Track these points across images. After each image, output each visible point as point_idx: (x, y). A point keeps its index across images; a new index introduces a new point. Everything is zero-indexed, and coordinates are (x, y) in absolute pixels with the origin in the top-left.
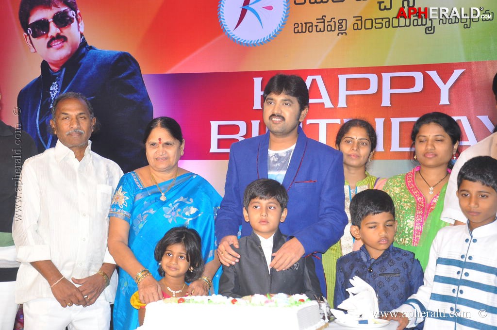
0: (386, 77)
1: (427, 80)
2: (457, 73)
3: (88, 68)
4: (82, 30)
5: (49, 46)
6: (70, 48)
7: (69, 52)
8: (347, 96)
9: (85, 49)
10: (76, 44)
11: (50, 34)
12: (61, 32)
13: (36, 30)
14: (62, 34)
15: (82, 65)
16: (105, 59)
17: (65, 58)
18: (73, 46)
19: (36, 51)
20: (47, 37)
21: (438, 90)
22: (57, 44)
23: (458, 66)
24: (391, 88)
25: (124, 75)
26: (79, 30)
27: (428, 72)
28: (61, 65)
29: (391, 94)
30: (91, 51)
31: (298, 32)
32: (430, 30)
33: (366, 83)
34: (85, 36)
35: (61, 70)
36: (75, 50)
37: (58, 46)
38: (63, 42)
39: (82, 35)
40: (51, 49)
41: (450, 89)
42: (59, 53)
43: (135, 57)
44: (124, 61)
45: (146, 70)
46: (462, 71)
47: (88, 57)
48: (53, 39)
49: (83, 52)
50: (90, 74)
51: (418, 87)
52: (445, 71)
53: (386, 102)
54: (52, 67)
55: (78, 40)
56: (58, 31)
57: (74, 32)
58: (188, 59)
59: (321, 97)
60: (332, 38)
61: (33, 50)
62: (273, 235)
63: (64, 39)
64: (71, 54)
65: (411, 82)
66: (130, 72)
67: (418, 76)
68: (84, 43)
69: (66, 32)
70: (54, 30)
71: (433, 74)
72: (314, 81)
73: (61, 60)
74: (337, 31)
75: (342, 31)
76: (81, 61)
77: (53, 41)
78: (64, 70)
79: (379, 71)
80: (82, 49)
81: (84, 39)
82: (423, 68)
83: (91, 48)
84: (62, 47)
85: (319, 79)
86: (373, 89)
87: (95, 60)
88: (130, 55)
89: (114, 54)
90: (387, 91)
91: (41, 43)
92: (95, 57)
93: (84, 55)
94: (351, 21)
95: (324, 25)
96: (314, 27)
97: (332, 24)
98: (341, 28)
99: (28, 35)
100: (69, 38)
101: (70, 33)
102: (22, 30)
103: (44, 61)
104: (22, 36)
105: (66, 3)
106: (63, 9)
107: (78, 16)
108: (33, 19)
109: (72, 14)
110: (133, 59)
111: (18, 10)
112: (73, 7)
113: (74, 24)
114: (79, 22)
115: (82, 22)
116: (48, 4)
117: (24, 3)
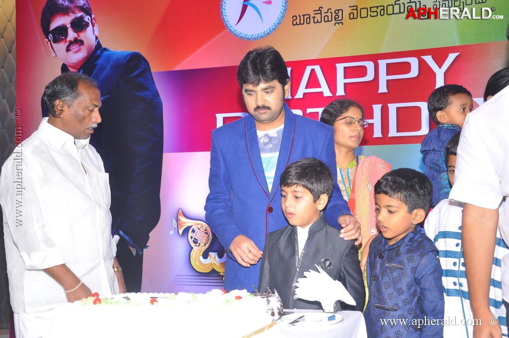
0: (383, 64)
1: (423, 65)
2: (452, 57)
3: (102, 69)
4: (97, 33)
5: (68, 50)
6: (87, 51)
7: (86, 55)
8: (345, 84)
9: (99, 51)
10: (92, 46)
11: (68, 39)
12: (78, 36)
13: (56, 36)
14: (79, 38)
15: (98, 66)
16: (118, 59)
17: (82, 60)
18: (89, 49)
19: (56, 56)
20: (66, 42)
21: (433, 74)
22: (75, 48)
23: (452, 49)
24: (387, 75)
25: (135, 73)
26: (94, 34)
27: (423, 57)
28: (79, 67)
29: (388, 81)
30: (105, 53)
31: (297, 24)
33: (362, 71)
34: (100, 39)
35: (79, 72)
36: (91, 52)
37: (76, 49)
38: (80, 46)
39: (97, 38)
40: (70, 52)
41: (446, 73)
42: (77, 56)
43: (146, 58)
44: (136, 61)
45: (155, 68)
46: (456, 55)
47: (102, 59)
48: (71, 43)
49: (98, 54)
50: (104, 74)
51: (414, 72)
52: (439, 55)
53: (383, 88)
54: (71, 69)
55: (94, 43)
56: (76, 35)
57: (89, 36)
58: (193, 56)
59: (319, 86)
60: (329, 29)
61: (53, 55)
63: (81, 43)
64: (87, 56)
65: (406, 67)
66: (140, 70)
67: (414, 62)
68: (99, 45)
69: (82, 36)
70: (72, 35)
71: (429, 59)
72: (313, 71)
73: (79, 62)
74: (334, 22)
75: (339, 22)
76: (96, 63)
77: (72, 45)
78: (81, 71)
79: (375, 58)
80: (97, 51)
81: (99, 42)
82: (418, 54)
83: (105, 49)
84: (80, 50)
85: (317, 68)
86: (370, 77)
87: (109, 61)
88: (140, 54)
89: (126, 54)
90: (383, 78)
91: (60, 47)
92: (109, 58)
93: (99, 57)
94: (347, 11)
95: (321, 16)
96: (312, 19)
97: (329, 14)
98: (337, 17)
99: (49, 41)
100: (85, 41)
101: (86, 37)
102: (44, 36)
103: (64, 64)
104: (44, 42)
105: (82, 9)
106: (79, 15)
107: (93, 20)
108: (53, 26)
109: (87, 19)
110: (143, 58)
111: (40, 18)
112: (87, 11)
113: (89, 29)
114: (94, 26)
115: (96, 26)
116: (65, 11)
117: (45, 10)
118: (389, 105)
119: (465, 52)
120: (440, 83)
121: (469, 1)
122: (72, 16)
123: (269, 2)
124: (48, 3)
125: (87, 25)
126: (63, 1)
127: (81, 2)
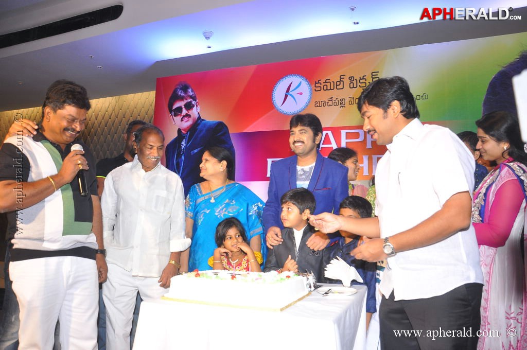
3: (201, 131)
4: (199, 111)
5: (182, 120)
6: (192, 121)
7: (192, 123)
8: (346, 143)
9: (199, 121)
10: (196, 118)
11: (182, 114)
13: (176, 112)
14: (188, 114)
15: (198, 130)
16: (210, 126)
17: (189, 126)
18: (194, 120)
20: (181, 116)
22: (186, 119)
25: (219, 134)
26: (197, 111)
28: (187, 130)
30: (203, 121)
31: (317, 107)
33: (357, 135)
34: (200, 114)
35: (187, 133)
36: (195, 122)
38: (189, 118)
39: (198, 113)
40: (183, 122)
42: (187, 124)
43: (227, 125)
44: (220, 126)
45: (232, 131)
47: (201, 125)
48: (184, 116)
50: (202, 134)
53: (369, 146)
54: (183, 131)
55: (197, 116)
56: (187, 112)
57: (194, 112)
58: (255, 124)
59: (331, 144)
60: (337, 109)
61: (174, 123)
62: (303, 229)
66: (223, 132)
68: (199, 118)
69: (190, 112)
70: (184, 112)
72: (327, 134)
74: (340, 106)
75: (343, 106)
76: (198, 127)
77: (184, 118)
78: (189, 133)
81: (199, 116)
83: (203, 120)
84: (188, 120)
85: (330, 133)
86: (361, 138)
87: (205, 127)
88: (223, 122)
89: (215, 123)
90: (369, 140)
91: (178, 119)
92: (205, 124)
93: (199, 124)
94: (347, 100)
95: (332, 102)
96: (326, 104)
97: (337, 101)
98: (342, 103)
99: (172, 115)
100: (192, 115)
101: (192, 113)
102: (169, 113)
103: (179, 129)
104: (169, 116)
105: (191, 97)
106: (189, 100)
107: (197, 104)
108: (174, 107)
109: (194, 102)
110: (225, 125)
111: (167, 103)
112: (194, 98)
113: (195, 108)
114: (197, 107)
115: (199, 106)
116: (182, 99)
117: (171, 98)
118: (373, 156)
121: (418, 97)
122: (185, 101)
123: (301, 94)
124: (172, 95)
125: (193, 106)
126: (181, 93)
127: (191, 93)
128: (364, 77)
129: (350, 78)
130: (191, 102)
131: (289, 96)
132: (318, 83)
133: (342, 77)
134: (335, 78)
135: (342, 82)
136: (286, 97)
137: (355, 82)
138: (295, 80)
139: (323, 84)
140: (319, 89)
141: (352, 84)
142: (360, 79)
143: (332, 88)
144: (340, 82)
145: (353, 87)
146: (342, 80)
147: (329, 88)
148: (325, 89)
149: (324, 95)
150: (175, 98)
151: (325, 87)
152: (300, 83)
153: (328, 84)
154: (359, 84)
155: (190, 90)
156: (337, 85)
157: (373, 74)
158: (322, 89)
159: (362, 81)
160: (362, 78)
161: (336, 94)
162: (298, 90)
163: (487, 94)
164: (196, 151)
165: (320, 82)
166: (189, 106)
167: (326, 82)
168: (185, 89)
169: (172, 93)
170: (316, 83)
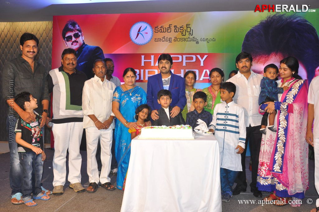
0: (184, 56)
1: (197, 58)
2: (206, 56)
3: (85, 52)
4: (83, 39)
5: (72, 44)
7: (79, 46)
9: (84, 45)
10: (81, 44)
11: (72, 40)
15: (83, 51)
16: (91, 49)
17: (77, 48)
18: (80, 44)
19: (68, 46)
20: (71, 41)
21: (200, 61)
22: (75, 44)
23: (206, 54)
24: (186, 60)
25: (97, 54)
27: (197, 56)
28: (76, 51)
31: (156, 41)
32: (197, 43)
33: (178, 58)
36: (81, 46)
39: (83, 41)
40: (73, 45)
41: (204, 61)
44: (98, 50)
45: (105, 52)
46: (207, 56)
47: (85, 48)
48: (73, 42)
50: (86, 53)
51: (194, 60)
52: (202, 55)
53: (184, 64)
55: (82, 42)
56: (75, 39)
57: (81, 40)
58: (119, 49)
60: (168, 43)
61: (66, 46)
62: (168, 107)
63: (77, 42)
65: (192, 58)
66: (99, 53)
67: (194, 57)
68: (84, 43)
69: (78, 40)
70: (74, 39)
71: (199, 56)
75: (170, 42)
76: (83, 49)
79: (182, 54)
80: (83, 45)
81: (84, 42)
82: (196, 54)
83: (86, 45)
84: (76, 44)
86: (180, 60)
87: (88, 49)
89: (94, 47)
90: (185, 61)
91: (69, 43)
92: (88, 48)
93: (84, 47)
94: (173, 39)
95: (164, 39)
96: (161, 40)
97: (167, 39)
98: (170, 40)
99: (65, 41)
100: (79, 42)
101: (79, 40)
102: (63, 39)
104: (63, 41)
105: (78, 30)
106: (77, 32)
107: (82, 35)
108: (67, 35)
109: (80, 34)
110: (101, 49)
111: (62, 32)
112: (80, 31)
113: (81, 37)
114: (82, 36)
115: (83, 36)
116: (72, 31)
117: (64, 30)
119: (210, 55)
120: (202, 64)
121: (211, 40)
122: (74, 33)
123: (147, 33)
124: (65, 28)
125: (80, 36)
126: (71, 27)
127: (78, 28)
128: (183, 27)
129: (175, 26)
130: (78, 33)
131: (140, 34)
132: (157, 28)
133: (170, 25)
134: (166, 25)
135: (170, 28)
136: (138, 34)
137: (177, 29)
138: (143, 25)
139: (159, 29)
140: (157, 31)
141: (175, 30)
142: (180, 27)
143: (165, 31)
144: (169, 28)
145: (176, 32)
146: (170, 27)
147: (163, 31)
148: (161, 31)
149: (160, 35)
150: (67, 30)
151: (161, 30)
152: (146, 27)
153: (162, 29)
154: (179, 30)
155: (77, 26)
156: (167, 30)
157: (187, 25)
158: (159, 31)
159: (181, 29)
160: (181, 27)
161: (167, 35)
162: (145, 31)
163: (244, 41)
164: (82, 64)
165: (158, 27)
166: (77, 36)
167: (161, 28)
168: (74, 24)
169: (64, 27)
170: (155, 28)
